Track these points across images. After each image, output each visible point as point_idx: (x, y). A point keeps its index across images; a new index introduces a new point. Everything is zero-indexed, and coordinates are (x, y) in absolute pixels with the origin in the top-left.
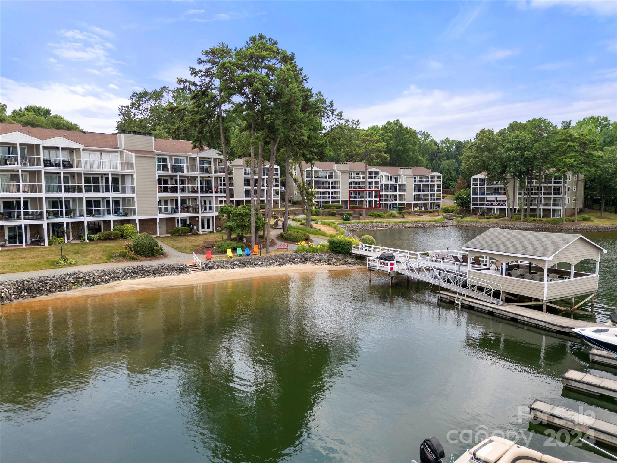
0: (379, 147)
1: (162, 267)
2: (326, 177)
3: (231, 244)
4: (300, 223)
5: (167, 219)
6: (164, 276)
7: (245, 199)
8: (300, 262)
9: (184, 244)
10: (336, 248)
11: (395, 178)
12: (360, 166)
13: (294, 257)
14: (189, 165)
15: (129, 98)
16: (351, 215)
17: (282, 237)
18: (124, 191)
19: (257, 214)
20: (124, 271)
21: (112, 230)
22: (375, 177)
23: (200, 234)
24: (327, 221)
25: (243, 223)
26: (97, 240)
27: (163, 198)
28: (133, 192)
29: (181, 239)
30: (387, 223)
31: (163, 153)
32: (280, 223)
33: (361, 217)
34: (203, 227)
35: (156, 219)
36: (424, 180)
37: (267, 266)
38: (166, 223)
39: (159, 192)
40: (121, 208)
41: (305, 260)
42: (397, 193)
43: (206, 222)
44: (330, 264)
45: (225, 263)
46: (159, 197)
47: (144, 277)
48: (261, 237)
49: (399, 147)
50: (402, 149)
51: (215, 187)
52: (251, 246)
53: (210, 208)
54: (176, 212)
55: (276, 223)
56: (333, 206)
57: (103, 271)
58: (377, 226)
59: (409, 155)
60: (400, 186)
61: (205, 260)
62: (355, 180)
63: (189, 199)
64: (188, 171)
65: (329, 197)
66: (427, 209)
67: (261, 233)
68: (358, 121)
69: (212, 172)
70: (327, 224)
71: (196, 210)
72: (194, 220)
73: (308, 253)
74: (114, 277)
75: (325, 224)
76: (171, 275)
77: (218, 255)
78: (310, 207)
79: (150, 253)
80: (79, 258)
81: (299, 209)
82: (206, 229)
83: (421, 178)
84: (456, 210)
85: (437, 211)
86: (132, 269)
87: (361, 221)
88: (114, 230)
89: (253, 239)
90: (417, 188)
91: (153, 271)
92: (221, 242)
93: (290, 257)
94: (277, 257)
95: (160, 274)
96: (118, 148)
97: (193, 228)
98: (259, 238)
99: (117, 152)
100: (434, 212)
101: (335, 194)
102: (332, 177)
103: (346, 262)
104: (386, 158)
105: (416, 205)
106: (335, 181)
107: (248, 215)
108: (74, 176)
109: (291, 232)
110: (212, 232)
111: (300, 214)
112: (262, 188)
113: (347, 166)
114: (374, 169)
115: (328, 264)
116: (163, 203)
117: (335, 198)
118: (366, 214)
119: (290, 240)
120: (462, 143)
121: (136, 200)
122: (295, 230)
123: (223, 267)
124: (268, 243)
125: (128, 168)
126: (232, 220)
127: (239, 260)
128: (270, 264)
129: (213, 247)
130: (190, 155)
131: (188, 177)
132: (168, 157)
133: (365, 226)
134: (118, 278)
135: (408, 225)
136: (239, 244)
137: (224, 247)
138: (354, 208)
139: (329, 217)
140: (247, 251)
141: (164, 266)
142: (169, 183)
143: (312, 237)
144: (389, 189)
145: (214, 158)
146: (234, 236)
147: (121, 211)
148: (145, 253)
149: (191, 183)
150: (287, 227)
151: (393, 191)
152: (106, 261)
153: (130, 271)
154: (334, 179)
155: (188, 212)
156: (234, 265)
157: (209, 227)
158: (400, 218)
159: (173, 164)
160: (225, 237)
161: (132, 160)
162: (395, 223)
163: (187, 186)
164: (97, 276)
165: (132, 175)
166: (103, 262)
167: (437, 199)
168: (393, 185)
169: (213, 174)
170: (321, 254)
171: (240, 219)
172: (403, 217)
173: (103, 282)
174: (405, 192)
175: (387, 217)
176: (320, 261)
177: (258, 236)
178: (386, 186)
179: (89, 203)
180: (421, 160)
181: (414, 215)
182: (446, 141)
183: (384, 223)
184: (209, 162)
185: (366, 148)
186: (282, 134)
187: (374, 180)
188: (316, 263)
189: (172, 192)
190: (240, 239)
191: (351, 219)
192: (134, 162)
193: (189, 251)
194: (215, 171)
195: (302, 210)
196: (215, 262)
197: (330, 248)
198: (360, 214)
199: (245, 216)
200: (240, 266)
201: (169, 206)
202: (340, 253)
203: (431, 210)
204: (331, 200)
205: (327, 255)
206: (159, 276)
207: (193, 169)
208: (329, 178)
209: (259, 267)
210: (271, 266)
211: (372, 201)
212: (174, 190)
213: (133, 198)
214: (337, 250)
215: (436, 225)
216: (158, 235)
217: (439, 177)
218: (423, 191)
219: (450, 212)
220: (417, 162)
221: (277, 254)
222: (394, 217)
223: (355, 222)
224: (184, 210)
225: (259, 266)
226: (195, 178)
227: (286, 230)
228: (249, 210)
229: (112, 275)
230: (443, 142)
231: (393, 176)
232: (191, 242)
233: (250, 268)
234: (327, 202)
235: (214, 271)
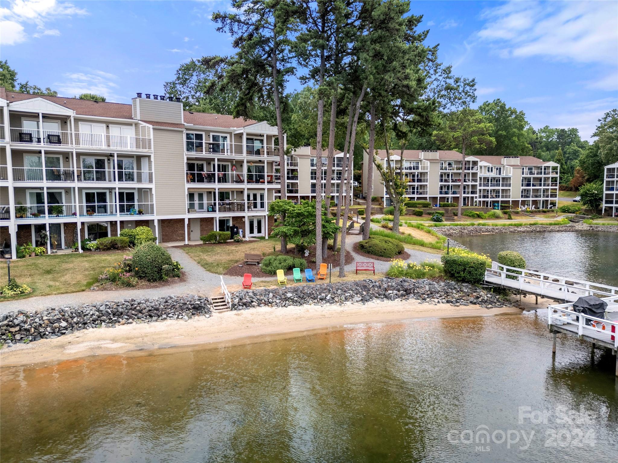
0: (483, 129)
1: (166, 302)
2: (410, 168)
3: (285, 260)
4: (380, 225)
5: (202, 220)
6: (165, 322)
7: (311, 195)
8: (397, 296)
9: (217, 257)
10: (458, 273)
11: (497, 169)
12: (454, 155)
13: (385, 286)
14: (233, 143)
15: (176, 73)
16: (442, 215)
17: (361, 248)
18: (140, 180)
19: (325, 214)
20: (98, 310)
21: (119, 236)
22: (472, 168)
23: (246, 242)
24: (414, 223)
25: (305, 228)
26: (96, 249)
27: (196, 190)
28: (151, 181)
29: (217, 249)
30: (493, 225)
31: (197, 127)
32: (357, 226)
33: (456, 217)
34: (252, 231)
35: (184, 219)
36: (535, 171)
37: (341, 302)
38: (201, 225)
39: (188, 182)
40: (136, 203)
41: (407, 293)
42: (501, 188)
43: (255, 224)
44: (452, 302)
45: (271, 295)
46: (189, 188)
47: (131, 323)
48: (331, 248)
49: (500, 132)
50: (505, 134)
51: (268, 176)
52: (315, 262)
53: (262, 206)
54: (214, 211)
55: (352, 226)
56: (419, 204)
57: (62, 311)
58: (481, 230)
59: (514, 142)
60: (503, 179)
61: (241, 288)
62: (447, 171)
63: (233, 192)
64: (231, 152)
65: (413, 193)
66: (538, 208)
67: (331, 242)
68: (473, 81)
69: (264, 154)
70: (415, 227)
71: (241, 208)
72: (239, 220)
73: (408, 279)
74: (77, 323)
75: (412, 226)
76: (178, 318)
77: (263, 279)
78: (399, 204)
79: (156, 276)
80: (42, 282)
81: (376, 207)
82: (256, 234)
83: (530, 169)
84: (579, 210)
85: (553, 211)
86: (115, 306)
87: (456, 223)
88: (121, 235)
89: (319, 252)
90: (527, 182)
91: (150, 310)
92: (270, 257)
93: (380, 287)
94: (357, 285)
95: (159, 316)
96: (132, 119)
97: (237, 233)
98: (328, 248)
99: (130, 124)
100: (548, 211)
101: (421, 189)
102: (418, 168)
103: (478, 298)
104: (491, 142)
105: (523, 203)
106: (421, 173)
107: (312, 215)
108: (67, 158)
109: (376, 241)
110: (263, 238)
111: (377, 213)
112: (332, 182)
113: (437, 155)
114: (471, 158)
115: (448, 302)
116: (196, 197)
117: (421, 194)
118: (462, 214)
119: (375, 254)
120: (566, 132)
121: (154, 192)
122: (382, 238)
123: (268, 303)
124: (343, 259)
125: (144, 147)
126: (288, 223)
127: (295, 291)
128: (346, 299)
129: (258, 263)
130: (235, 130)
131: (230, 161)
132: (203, 134)
133: (464, 229)
134: (85, 324)
135: (522, 229)
136: (297, 261)
137: (274, 265)
138: (444, 206)
139: (415, 217)
140: (309, 273)
141: (170, 301)
142: (205, 169)
143: (407, 248)
144: (490, 183)
145: (267, 136)
146: (290, 246)
147: (136, 208)
148: (148, 275)
149: (236, 170)
150: (368, 233)
151: (494, 186)
152: (84, 288)
153: (109, 310)
154: (420, 170)
155: (230, 210)
156: (287, 299)
157: (259, 231)
158: (506, 219)
159: (211, 142)
160: (279, 247)
161: (149, 135)
162: (504, 225)
163: (230, 173)
164: (46, 322)
165: (149, 157)
166: (78, 289)
167: (552, 196)
168: (494, 178)
169: (265, 157)
170: (431, 282)
171: (300, 221)
172: (510, 218)
173: (53, 333)
174: (510, 186)
175: (490, 218)
176: (431, 294)
177: (326, 247)
178: (486, 179)
179: (90, 197)
180: (528, 147)
181: (523, 215)
182: (546, 129)
183: (488, 225)
184: (262, 141)
185: (465, 130)
186: (372, 76)
187: (471, 171)
188: (425, 299)
189: (210, 181)
190: (299, 251)
191: (444, 220)
192: (152, 137)
193: (221, 269)
194: (268, 153)
195: (380, 208)
196: (255, 294)
197: (446, 271)
198: (454, 213)
199: (307, 217)
200: (297, 301)
201: (205, 201)
202: (464, 281)
203: (544, 209)
204: (416, 196)
205: (442, 284)
206: (156, 321)
207: (239, 150)
208: (414, 169)
209: (328, 304)
210: (348, 303)
211: (468, 197)
212: (211, 178)
213: (151, 189)
214: (460, 277)
215: (561, 229)
216: (187, 242)
217: (554, 168)
218: (533, 185)
219: (571, 212)
220: (523, 150)
221: (357, 280)
222: (497, 217)
223: (451, 224)
224: (225, 208)
225: (328, 301)
226: (240, 163)
227: (368, 237)
228: (313, 207)
229: (75, 320)
230: (542, 131)
231: (495, 167)
232: (229, 254)
233: (313, 305)
234: (411, 198)
235: (252, 310)
